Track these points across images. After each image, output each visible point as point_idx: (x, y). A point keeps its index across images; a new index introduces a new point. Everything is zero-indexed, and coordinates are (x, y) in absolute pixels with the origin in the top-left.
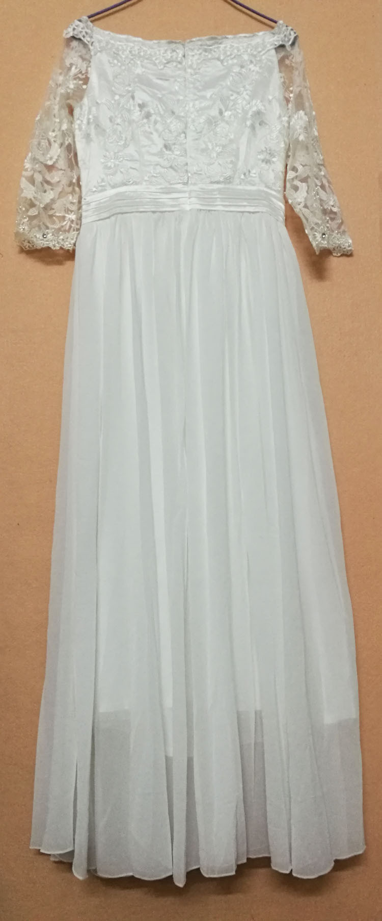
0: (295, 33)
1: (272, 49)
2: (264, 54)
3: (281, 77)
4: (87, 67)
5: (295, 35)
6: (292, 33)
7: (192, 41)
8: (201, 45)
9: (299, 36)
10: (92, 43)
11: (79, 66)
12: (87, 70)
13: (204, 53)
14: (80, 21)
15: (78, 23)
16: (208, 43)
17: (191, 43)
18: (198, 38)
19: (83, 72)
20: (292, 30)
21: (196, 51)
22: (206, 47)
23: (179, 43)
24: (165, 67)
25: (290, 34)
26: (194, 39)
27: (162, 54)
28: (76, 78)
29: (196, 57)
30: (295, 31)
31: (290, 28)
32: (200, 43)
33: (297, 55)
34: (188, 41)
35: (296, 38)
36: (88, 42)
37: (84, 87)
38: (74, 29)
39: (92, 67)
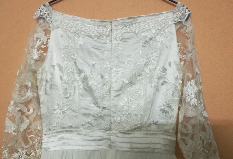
0: (189, 11)
1: (173, 24)
2: (167, 28)
3: (178, 46)
4: (47, 39)
5: (189, 13)
6: (187, 11)
7: (117, 20)
8: (123, 23)
9: (192, 13)
10: (51, 22)
11: (42, 40)
12: (47, 41)
13: (124, 28)
14: (44, 5)
15: (42, 7)
16: (128, 21)
17: (116, 22)
18: (120, 19)
19: (45, 43)
20: (187, 8)
21: (119, 27)
22: (126, 24)
23: (108, 21)
24: (98, 38)
25: (186, 12)
26: (118, 19)
27: (96, 29)
28: (39, 49)
29: (119, 31)
30: (189, 10)
31: (185, 7)
32: (122, 21)
33: (189, 27)
34: (114, 20)
35: (189, 15)
36: (49, 21)
37: (44, 54)
38: (41, 11)
39: (51, 39)
